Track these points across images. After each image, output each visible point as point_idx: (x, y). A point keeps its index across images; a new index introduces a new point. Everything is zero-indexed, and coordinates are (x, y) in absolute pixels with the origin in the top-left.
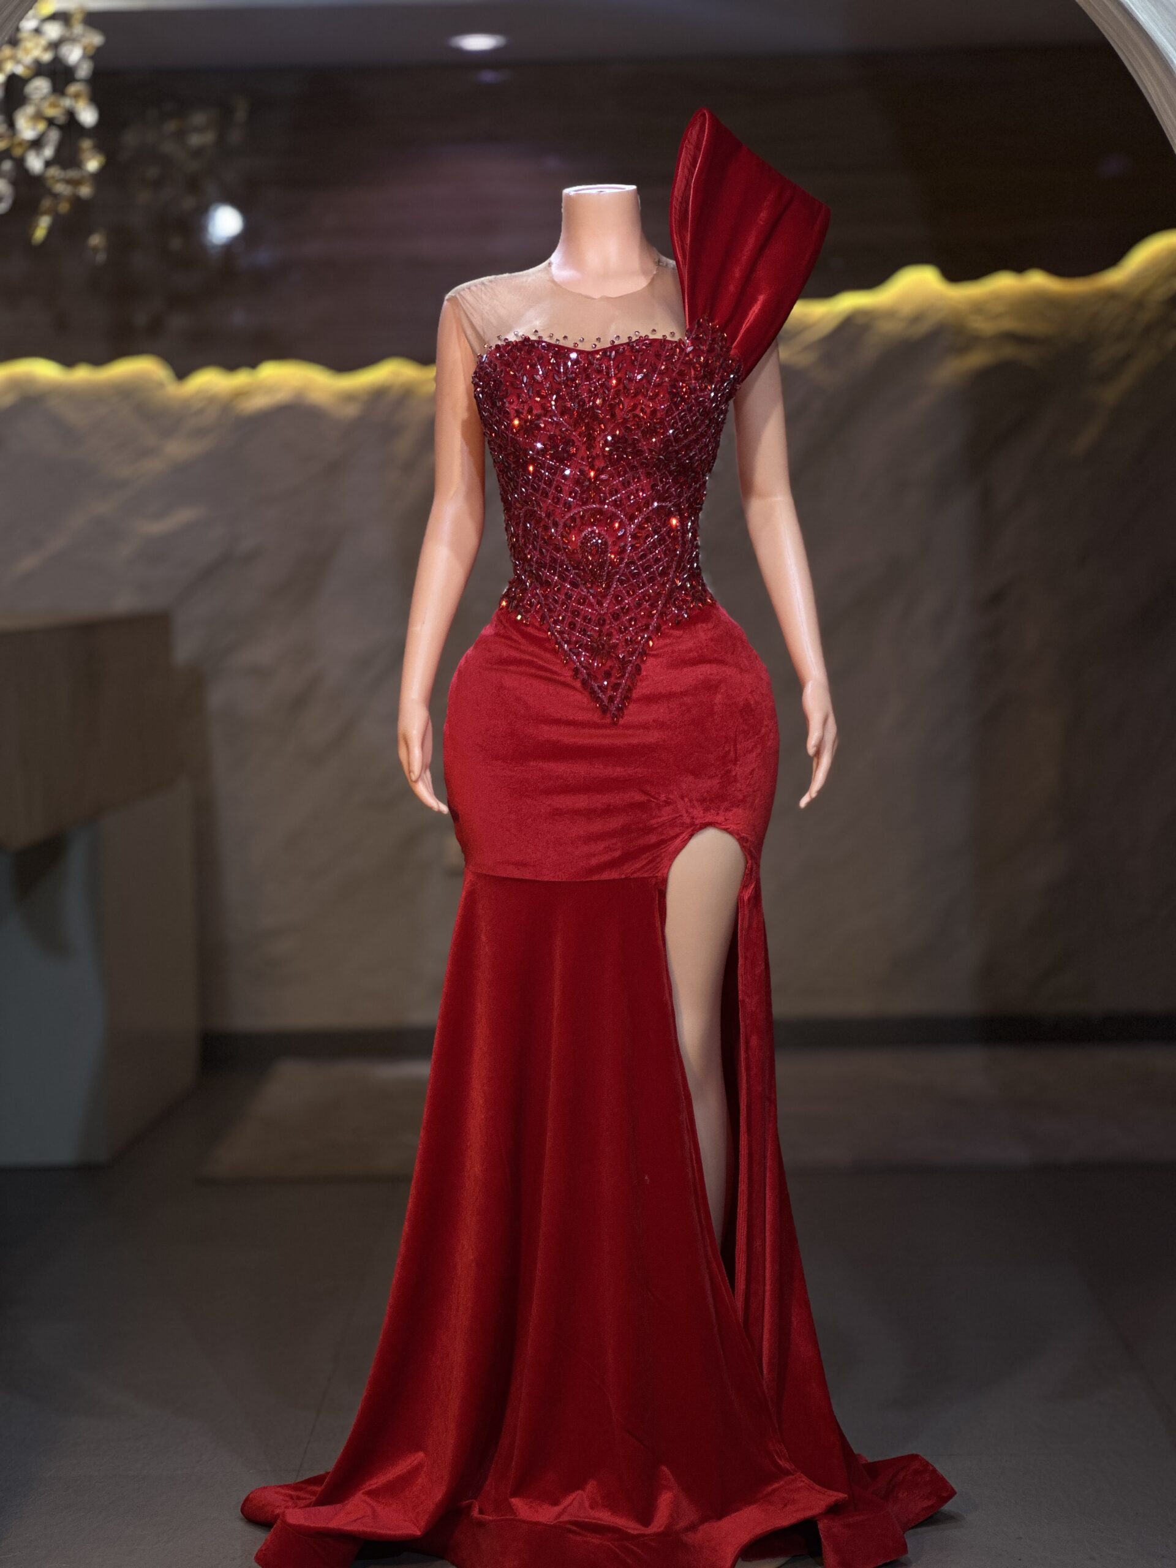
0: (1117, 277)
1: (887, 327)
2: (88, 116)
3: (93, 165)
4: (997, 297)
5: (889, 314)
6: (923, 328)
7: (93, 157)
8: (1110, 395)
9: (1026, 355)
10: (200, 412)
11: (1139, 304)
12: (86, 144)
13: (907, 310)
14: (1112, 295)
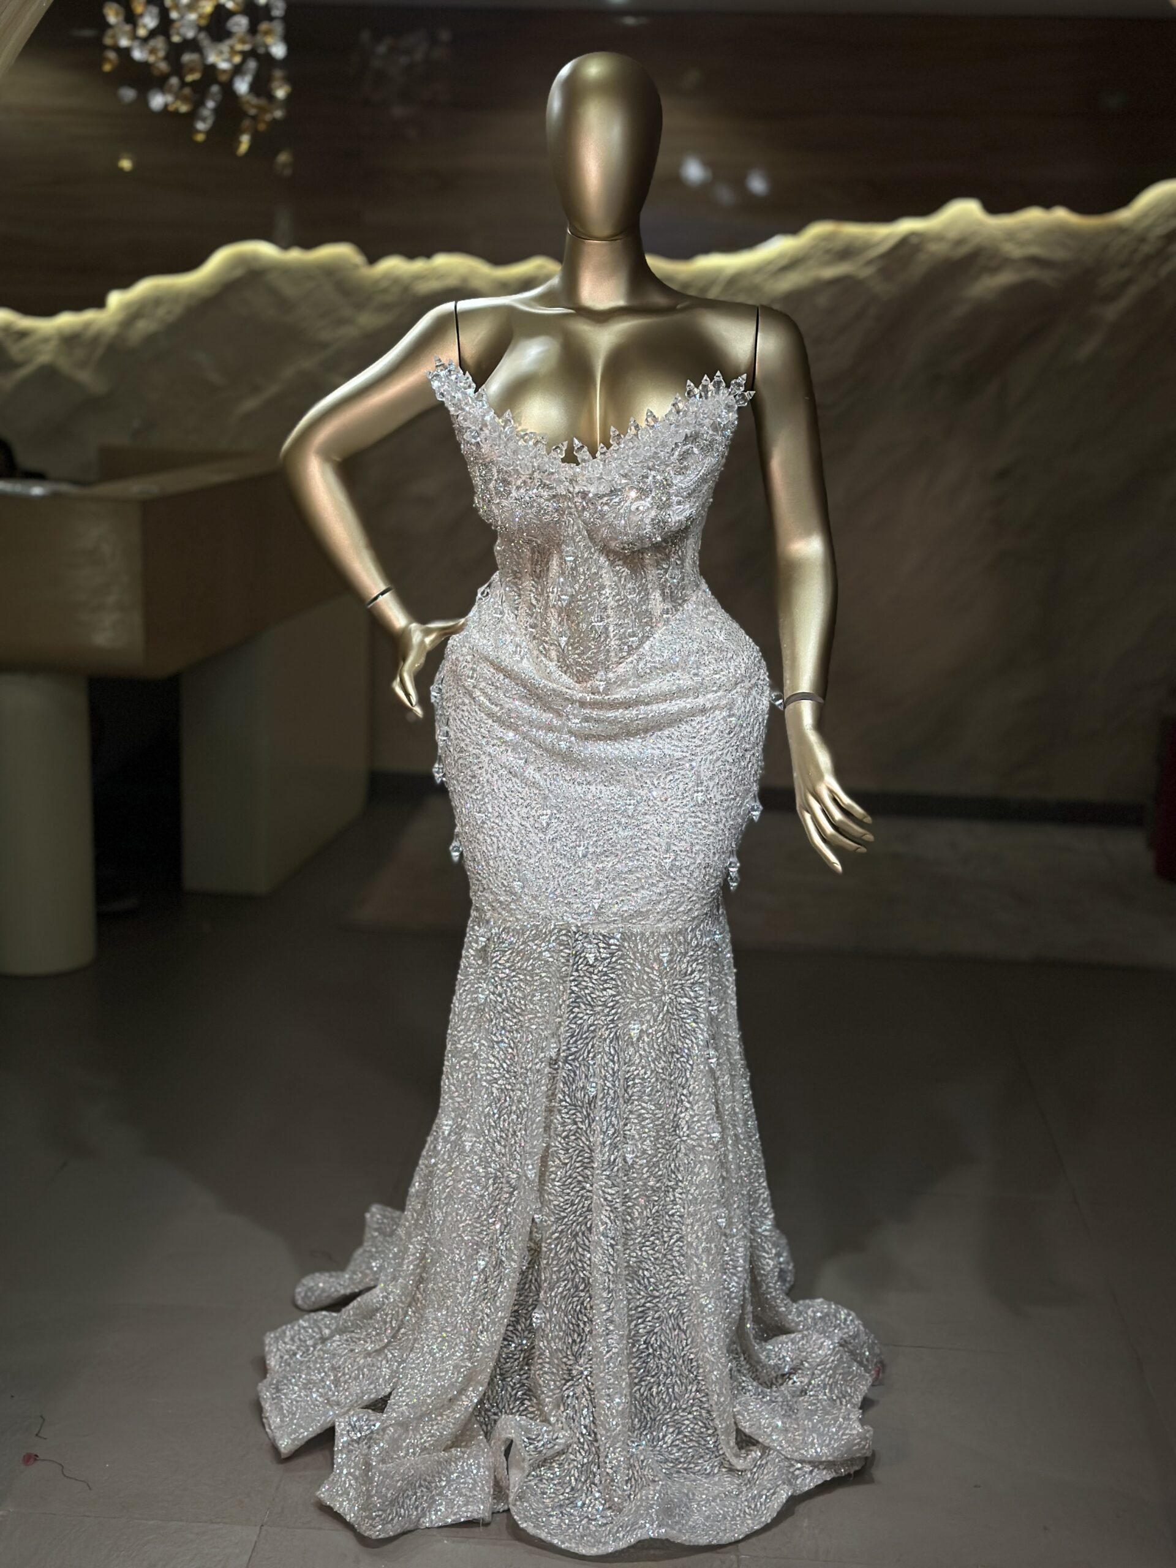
0: (1124, 215)
1: (934, 247)
2: (279, 51)
3: (281, 93)
4: (1027, 227)
5: (938, 237)
6: (964, 250)
7: (281, 86)
8: (1111, 312)
9: (1046, 276)
10: (385, 291)
11: (1142, 239)
12: (278, 73)
13: (953, 234)
14: (1121, 230)
